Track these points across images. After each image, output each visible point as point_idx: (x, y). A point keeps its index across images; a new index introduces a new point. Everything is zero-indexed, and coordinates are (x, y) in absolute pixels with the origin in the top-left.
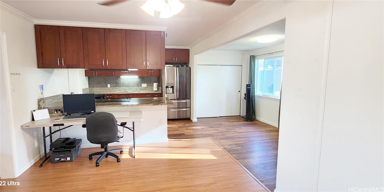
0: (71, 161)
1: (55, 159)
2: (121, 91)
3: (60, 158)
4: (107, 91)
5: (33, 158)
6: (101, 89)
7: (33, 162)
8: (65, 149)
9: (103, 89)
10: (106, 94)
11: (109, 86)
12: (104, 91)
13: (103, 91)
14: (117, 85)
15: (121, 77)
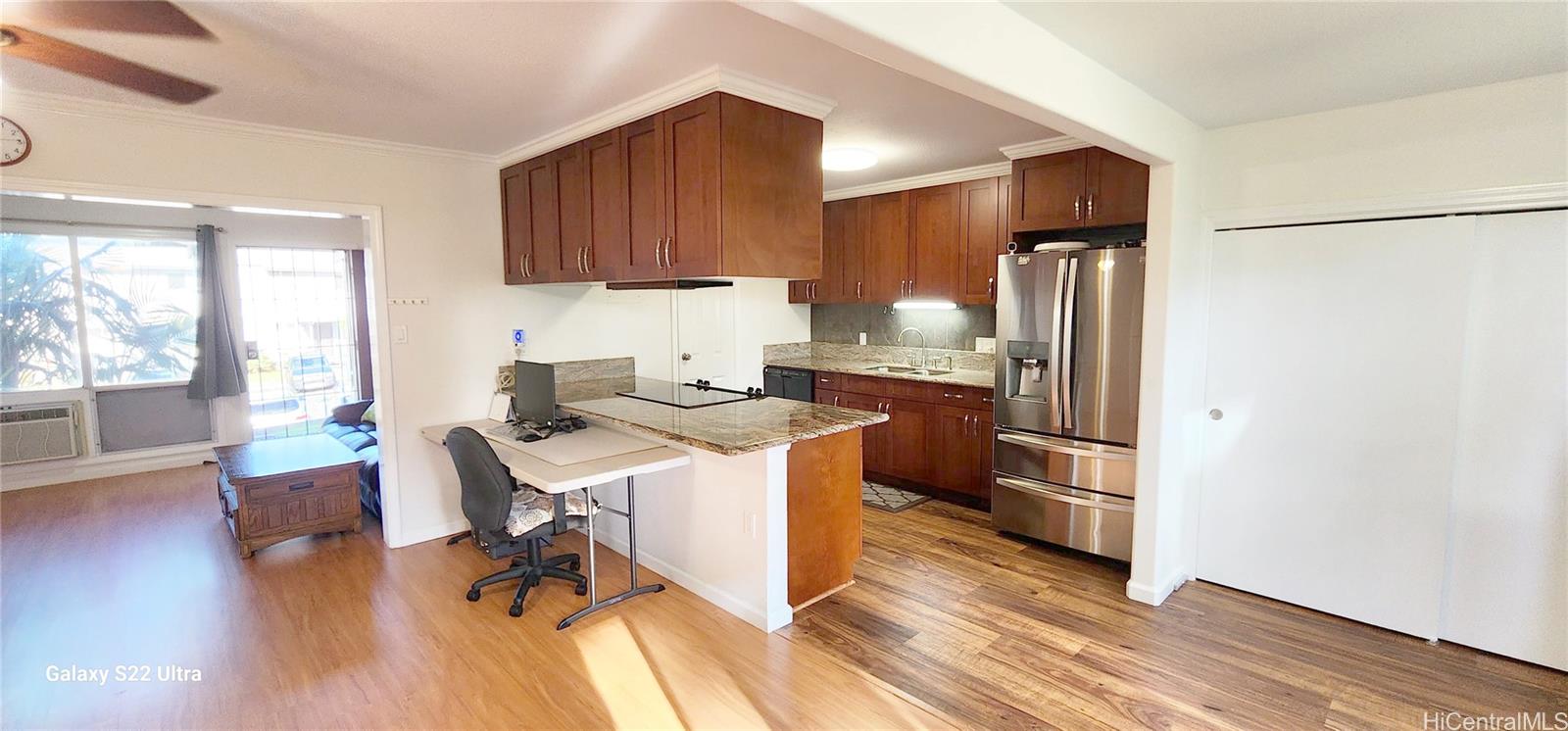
2: (899, 362)
4: (857, 356)
6: (842, 350)
9: (846, 349)
11: (863, 337)
12: (849, 358)
13: (847, 356)
14: (888, 338)
15: (896, 305)
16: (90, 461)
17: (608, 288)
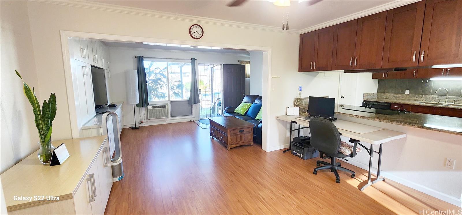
0: (303, 158)
1: (294, 151)
2: (429, 101)
3: (297, 152)
4: (403, 98)
5: (284, 144)
6: (394, 96)
7: (282, 147)
8: (301, 146)
9: (397, 95)
10: (394, 102)
11: (407, 92)
12: (399, 99)
13: (396, 99)
14: (422, 92)
15: (431, 79)
16: (169, 119)
17: (344, 72)
